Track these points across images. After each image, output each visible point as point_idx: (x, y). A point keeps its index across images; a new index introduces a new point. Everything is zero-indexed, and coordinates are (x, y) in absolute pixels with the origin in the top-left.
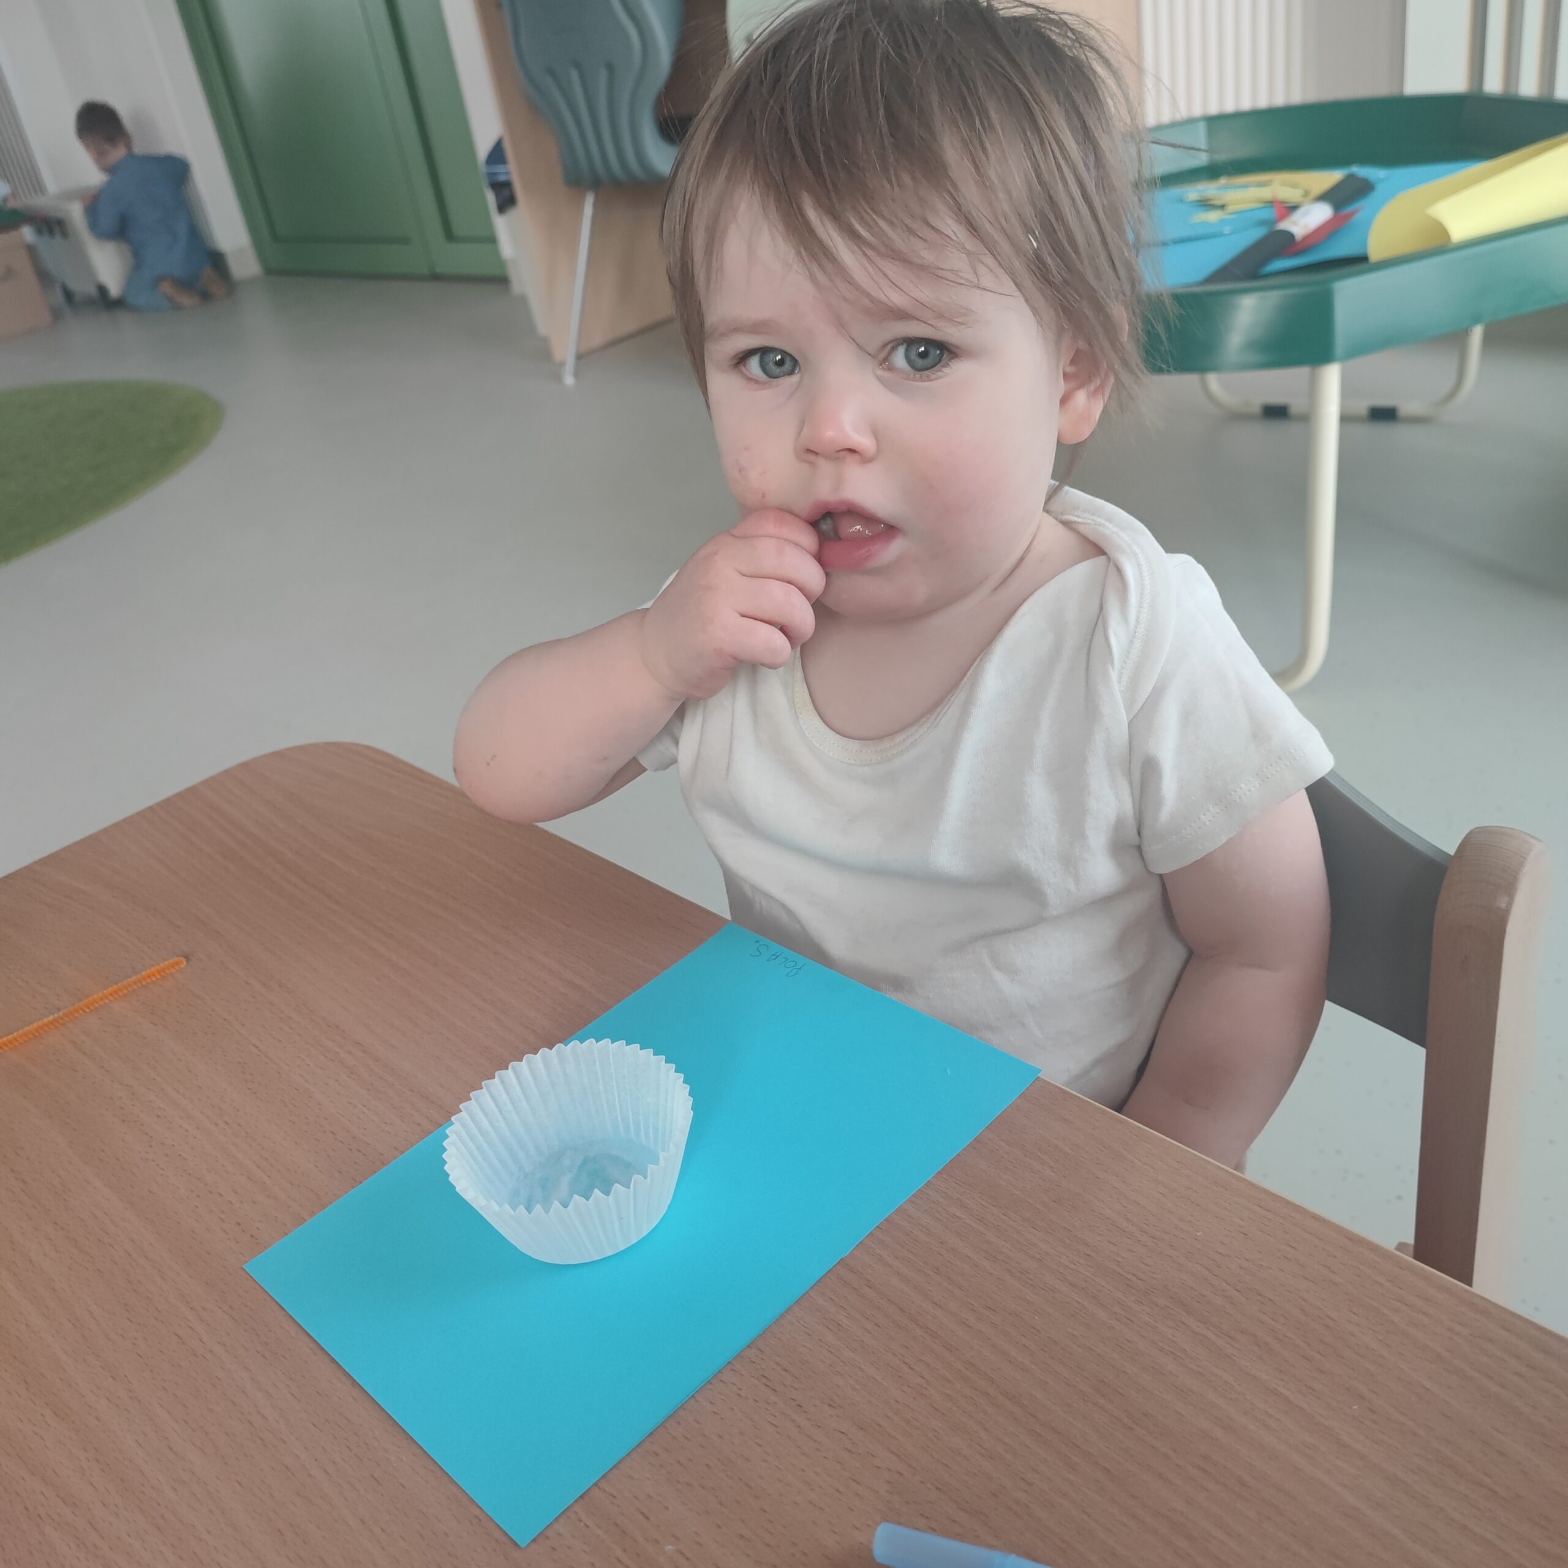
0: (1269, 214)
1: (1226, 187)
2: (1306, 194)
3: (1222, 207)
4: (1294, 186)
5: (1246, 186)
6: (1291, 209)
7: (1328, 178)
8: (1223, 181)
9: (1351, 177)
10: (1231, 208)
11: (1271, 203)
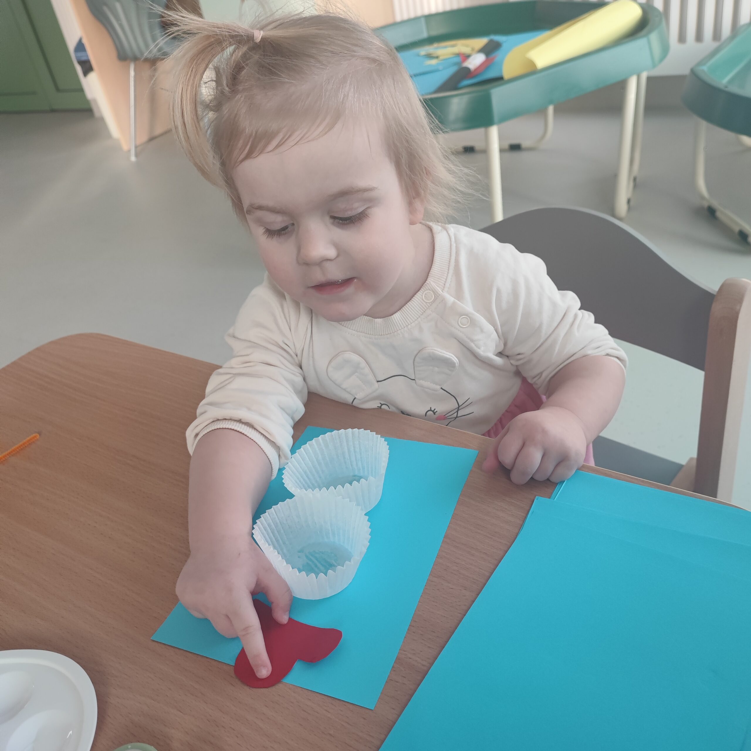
0: (458, 59)
1: (437, 48)
2: (473, 49)
3: (437, 57)
4: (467, 46)
5: (445, 47)
6: (466, 57)
7: (482, 42)
8: (435, 45)
9: (491, 42)
10: (441, 58)
11: (459, 55)
